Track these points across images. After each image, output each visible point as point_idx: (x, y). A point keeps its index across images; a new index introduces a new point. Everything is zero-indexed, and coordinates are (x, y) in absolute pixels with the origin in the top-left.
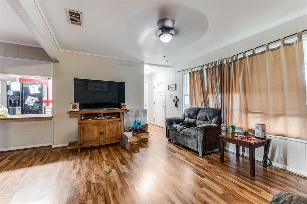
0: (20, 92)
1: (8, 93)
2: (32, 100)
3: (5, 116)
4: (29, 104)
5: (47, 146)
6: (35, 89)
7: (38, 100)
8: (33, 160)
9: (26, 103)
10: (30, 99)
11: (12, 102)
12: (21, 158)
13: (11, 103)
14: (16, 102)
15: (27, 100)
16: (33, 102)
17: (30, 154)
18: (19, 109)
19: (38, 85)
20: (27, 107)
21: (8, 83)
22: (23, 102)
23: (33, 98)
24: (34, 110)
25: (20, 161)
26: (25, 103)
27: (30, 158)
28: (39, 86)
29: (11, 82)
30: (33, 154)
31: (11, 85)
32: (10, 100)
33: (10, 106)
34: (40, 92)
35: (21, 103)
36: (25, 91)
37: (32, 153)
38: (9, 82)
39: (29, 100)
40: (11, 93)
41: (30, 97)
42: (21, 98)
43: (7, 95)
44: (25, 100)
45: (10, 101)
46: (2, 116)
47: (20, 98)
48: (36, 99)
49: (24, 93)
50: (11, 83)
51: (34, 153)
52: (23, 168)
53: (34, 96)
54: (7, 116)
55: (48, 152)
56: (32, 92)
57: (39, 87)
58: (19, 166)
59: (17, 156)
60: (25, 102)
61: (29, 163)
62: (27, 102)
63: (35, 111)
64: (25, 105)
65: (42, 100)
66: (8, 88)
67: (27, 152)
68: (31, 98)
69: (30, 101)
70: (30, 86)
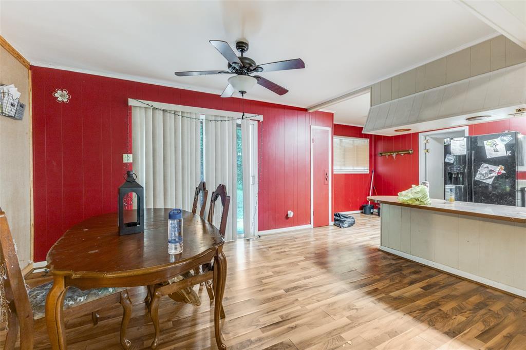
0: (465, 156)
1: (447, 160)
2: (491, 171)
3: (422, 201)
4: (483, 179)
5: (514, 296)
6: (497, 147)
7: (503, 172)
8: (464, 319)
9: (478, 177)
10: (487, 169)
11: (453, 176)
12: (442, 298)
13: (450, 178)
14: (459, 176)
15: (479, 172)
16: (492, 175)
17: (466, 296)
18: (451, 190)
19: (505, 138)
20: (480, 187)
21: (447, 141)
22: (470, 175)
23: (492, 167)
24: (494, 194)
25: (436, 304)
26: (476, 179)
27: (460, 310)
28: (508, 139)
29: (452, 139)
30: (470, 299)
31: (450, 145)
32: (449, 171)
33: (449, 182)
34: (509, 153)
35: (469, 176)
36: (475, 154)
37: (470, 296)
38: (449, 139)
39: (484, 172)
40: (451, 159)
41: (485, 165)
42: (468, 167)
43: (445, 162)
44: (476, 172)
45: (449, 173)
46: (418, 200)
47: (465, 168)
48: (499, 170)
49: (473, 158)
50: (452, 141)
51: (475, 299)
52: (436, 329)
53: (495, 162)
54: (425, 202)
55: (511, 316)
56: (490, 153)
57: (506, 143)
58: (430, 315)
59: (438, 287)
60: (475, 176)
61: (451, 321)
62: (480, 175)
63: (497, 196)
64: (475, 181)
65: (515, 171)
66: (447, 150)
67: (461, 288)
68: (488, 167)
69: (486, 174)
70: (485, 142)
